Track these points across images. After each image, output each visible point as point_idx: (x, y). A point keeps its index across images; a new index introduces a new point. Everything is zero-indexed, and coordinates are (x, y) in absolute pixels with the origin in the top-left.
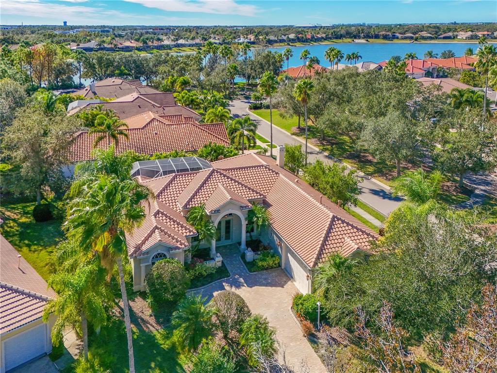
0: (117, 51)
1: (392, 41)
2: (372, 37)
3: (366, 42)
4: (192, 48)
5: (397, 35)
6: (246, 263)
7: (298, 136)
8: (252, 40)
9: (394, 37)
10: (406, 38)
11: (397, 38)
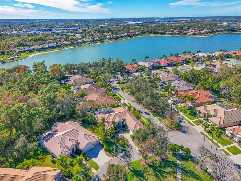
0: (62, 46)
1: (164, 35)
2: (156, 33)
3: (154, 35)
4: (89, 43)
5: (166, 32)
6: (123, 130)
7: (130, 95)
8: (111, 37)
9: (165, 33)
10: (169, 34)
11: (166, 34)
